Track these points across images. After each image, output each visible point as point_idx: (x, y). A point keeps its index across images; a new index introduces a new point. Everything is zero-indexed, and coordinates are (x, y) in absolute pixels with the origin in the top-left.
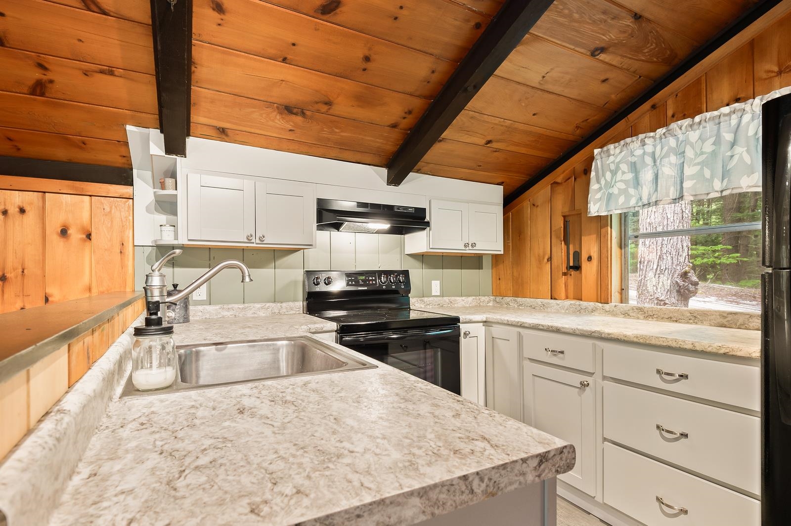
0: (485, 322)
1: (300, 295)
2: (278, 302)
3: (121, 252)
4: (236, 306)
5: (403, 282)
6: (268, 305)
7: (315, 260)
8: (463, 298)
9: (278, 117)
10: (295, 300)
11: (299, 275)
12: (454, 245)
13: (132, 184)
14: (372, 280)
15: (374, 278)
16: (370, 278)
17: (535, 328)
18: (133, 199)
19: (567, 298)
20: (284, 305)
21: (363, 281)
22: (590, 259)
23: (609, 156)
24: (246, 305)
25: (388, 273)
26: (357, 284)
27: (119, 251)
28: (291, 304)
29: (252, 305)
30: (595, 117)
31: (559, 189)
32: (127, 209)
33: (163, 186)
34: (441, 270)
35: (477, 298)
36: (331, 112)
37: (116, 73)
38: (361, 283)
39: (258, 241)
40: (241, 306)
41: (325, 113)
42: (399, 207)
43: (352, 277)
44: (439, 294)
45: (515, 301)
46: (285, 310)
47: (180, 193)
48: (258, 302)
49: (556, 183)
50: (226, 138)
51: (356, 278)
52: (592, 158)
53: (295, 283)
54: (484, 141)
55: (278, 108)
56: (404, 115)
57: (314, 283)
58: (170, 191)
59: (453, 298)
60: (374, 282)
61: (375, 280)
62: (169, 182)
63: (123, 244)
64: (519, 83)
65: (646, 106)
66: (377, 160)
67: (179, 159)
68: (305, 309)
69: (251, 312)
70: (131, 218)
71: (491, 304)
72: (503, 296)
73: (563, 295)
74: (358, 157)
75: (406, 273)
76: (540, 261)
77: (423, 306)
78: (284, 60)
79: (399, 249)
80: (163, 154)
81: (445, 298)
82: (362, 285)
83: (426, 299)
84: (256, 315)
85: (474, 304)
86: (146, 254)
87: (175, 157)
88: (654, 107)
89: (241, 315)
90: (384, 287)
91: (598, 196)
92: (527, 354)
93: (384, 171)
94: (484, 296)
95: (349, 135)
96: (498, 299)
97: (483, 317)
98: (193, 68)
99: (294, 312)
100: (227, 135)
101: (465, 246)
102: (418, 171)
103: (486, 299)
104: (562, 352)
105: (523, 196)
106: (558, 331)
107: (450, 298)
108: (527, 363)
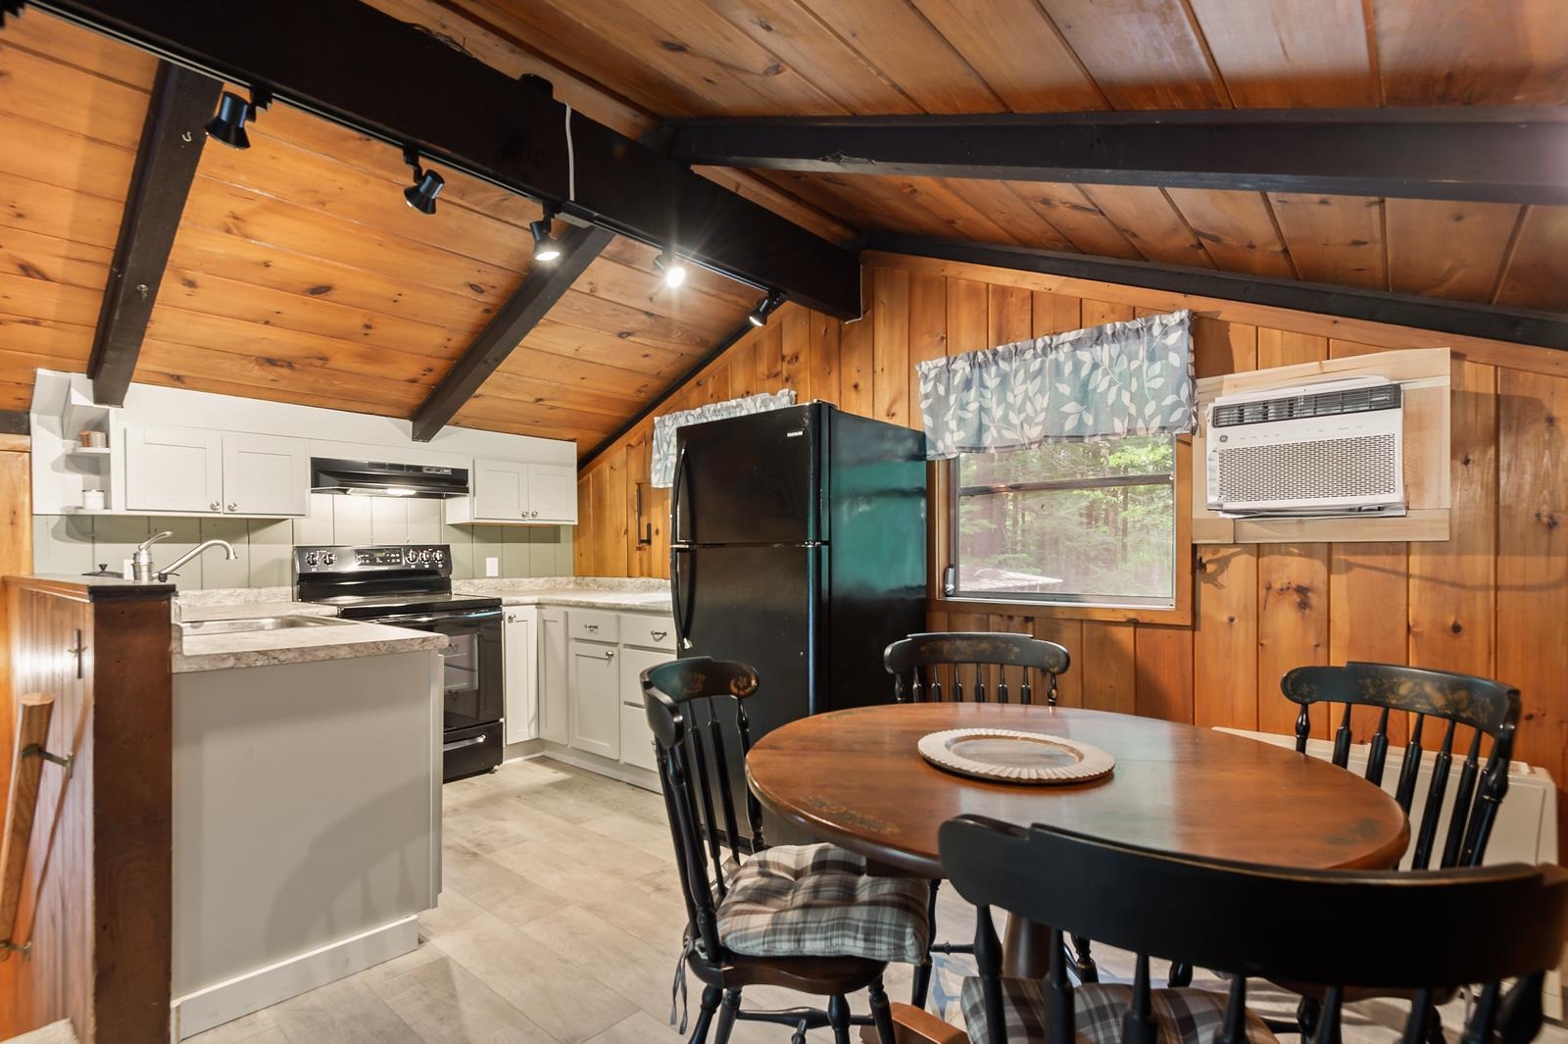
0: (538, 604)
1: (288, 577)
2: (255, 587)
3: (12, 523)
4: (191, 593)
5: (441, 560)
6: (239, 591)
7: (311, 532)
8: (532, 579)
9: (256, 368)
10: (280, 585)
11: (286, 551)
12: (509, 513)
13: (28, 433)
14: (396, 558)
15: (398, 555)
16: (393, 555)
17: (578, 605)
18: (30, 453)
19: (642, 575)
20: (264, 591)
21: (381, 558)
22: (657, 532)
23: (665, 426)
24: (205, 591)
25: (418, 549)
26: (373, 562)
27: (9, 521)
28: (274, 590)
29: (215, 591)
30: (655, 384)
31: (633, 453)
32: (20, 466)
33: (86, 441)
34: (528, 544)
35: (552, 579)
36: (327, 366)
37: (43, 324)
38: (378, 561)
39: (227, 510)
40: (199, 593)
41: (322, 367)
42: (429, 469)
43: (363, 553)
44: (497, 575)
45: (595, 580)
46: (264, 598)
47: (115, 451)
48: (224, 588)
49: (629, 445)
50: (181, 385)
51: (371, 555)
52: (653, 427)
53: (281, 562)
54: (532, 400)
55: (256, 360)
56: (422, 372)
57: (309, 562)
58: (98, 449)
59: (516, 580)
60: (398, 560)
61: (400, 558)
62: (98, 437)
63: (15, 513)
64: (553, 354)
65: (692, 382)
66: (397, 412)
67: (113, 410)
68: (295, 596)
69: (216, 600)
70: (27, 478)
71: (571, 586)
72: (583, 575)
73: (637, 572)
74: (370, 408)
75: (445, 549)
76: (618, 536)
77: (472, 590)
78: (267, 323)
79: (437, 518)
80: (91, 404)
81: (504, 580)
82: (379, 564)
83: (476, 581)
84: (220, 605)
85: (547, 586)
86: (52, 525)
87: (107, 407)
88: (698, 384)
89: (198, 604)
90: (413, 567)
91: (659, 467)
92: (572, 635)
93: (409, 424)
94: (562, 576)
95: (354, 387)
96: (579, 579)
97: (535, 599)
98: (149, 324)
99: (279, 600)
100: (183, 382)
101: (523, 515)
102: (456, 424)
103: (564, 580)
104: (596, 627)
105: (600, 457)
106: (592, 606)
107: (512, 580)
108: (572, 643)
